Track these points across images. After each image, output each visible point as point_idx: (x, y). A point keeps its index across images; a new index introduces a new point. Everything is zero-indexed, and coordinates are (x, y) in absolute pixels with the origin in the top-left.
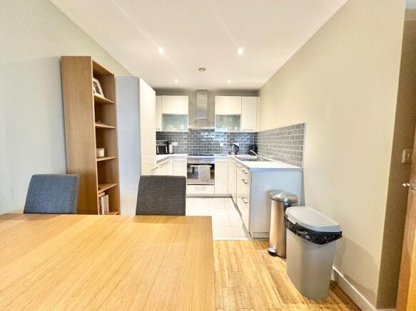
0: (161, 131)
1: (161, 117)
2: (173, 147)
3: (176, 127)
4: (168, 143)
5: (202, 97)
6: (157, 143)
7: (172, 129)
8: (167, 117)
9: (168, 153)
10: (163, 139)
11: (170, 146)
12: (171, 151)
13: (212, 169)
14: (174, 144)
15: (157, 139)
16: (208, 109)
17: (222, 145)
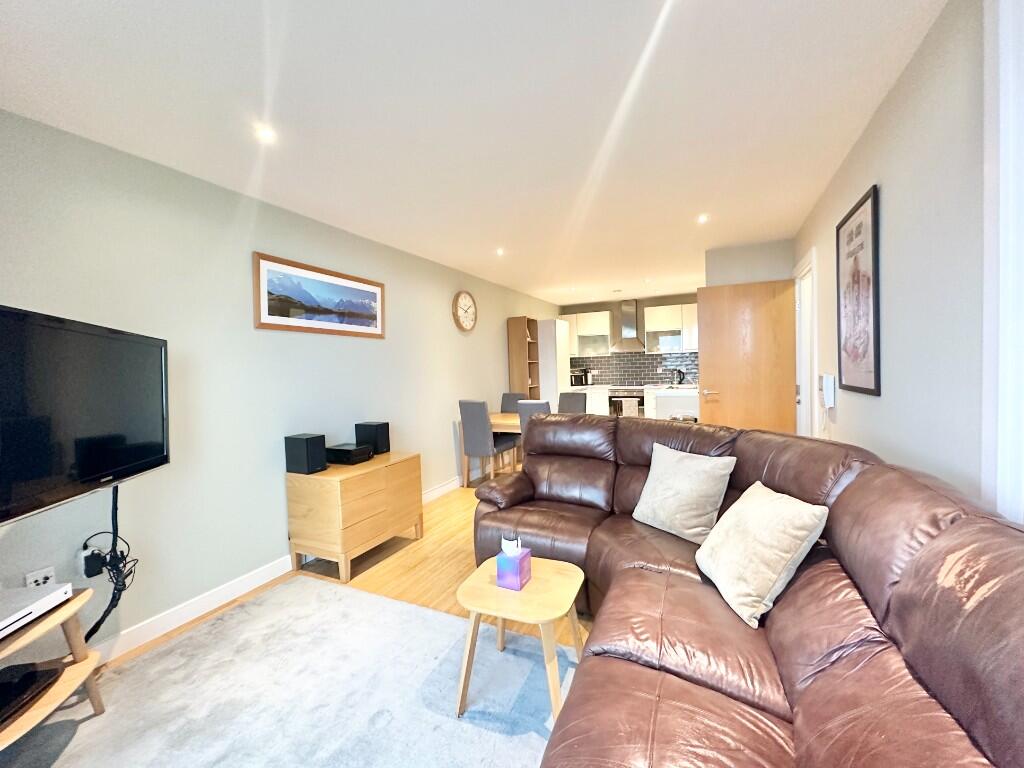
0: (577, 356)
1: (576, 340)
2: (593, 376)
3: (595, 350)
4: (586, 372)
5: (628, 313)
6: (571, 372)
7: (590, 352)
8: (584, 340)
9: (587, 384)
10: (579, 366)
11: (589, 376)
12: (590, 382)
13: (641, 403)
14: (595, 372)
15: (572, 366)
16: (638, 322)
17: (660, 371)
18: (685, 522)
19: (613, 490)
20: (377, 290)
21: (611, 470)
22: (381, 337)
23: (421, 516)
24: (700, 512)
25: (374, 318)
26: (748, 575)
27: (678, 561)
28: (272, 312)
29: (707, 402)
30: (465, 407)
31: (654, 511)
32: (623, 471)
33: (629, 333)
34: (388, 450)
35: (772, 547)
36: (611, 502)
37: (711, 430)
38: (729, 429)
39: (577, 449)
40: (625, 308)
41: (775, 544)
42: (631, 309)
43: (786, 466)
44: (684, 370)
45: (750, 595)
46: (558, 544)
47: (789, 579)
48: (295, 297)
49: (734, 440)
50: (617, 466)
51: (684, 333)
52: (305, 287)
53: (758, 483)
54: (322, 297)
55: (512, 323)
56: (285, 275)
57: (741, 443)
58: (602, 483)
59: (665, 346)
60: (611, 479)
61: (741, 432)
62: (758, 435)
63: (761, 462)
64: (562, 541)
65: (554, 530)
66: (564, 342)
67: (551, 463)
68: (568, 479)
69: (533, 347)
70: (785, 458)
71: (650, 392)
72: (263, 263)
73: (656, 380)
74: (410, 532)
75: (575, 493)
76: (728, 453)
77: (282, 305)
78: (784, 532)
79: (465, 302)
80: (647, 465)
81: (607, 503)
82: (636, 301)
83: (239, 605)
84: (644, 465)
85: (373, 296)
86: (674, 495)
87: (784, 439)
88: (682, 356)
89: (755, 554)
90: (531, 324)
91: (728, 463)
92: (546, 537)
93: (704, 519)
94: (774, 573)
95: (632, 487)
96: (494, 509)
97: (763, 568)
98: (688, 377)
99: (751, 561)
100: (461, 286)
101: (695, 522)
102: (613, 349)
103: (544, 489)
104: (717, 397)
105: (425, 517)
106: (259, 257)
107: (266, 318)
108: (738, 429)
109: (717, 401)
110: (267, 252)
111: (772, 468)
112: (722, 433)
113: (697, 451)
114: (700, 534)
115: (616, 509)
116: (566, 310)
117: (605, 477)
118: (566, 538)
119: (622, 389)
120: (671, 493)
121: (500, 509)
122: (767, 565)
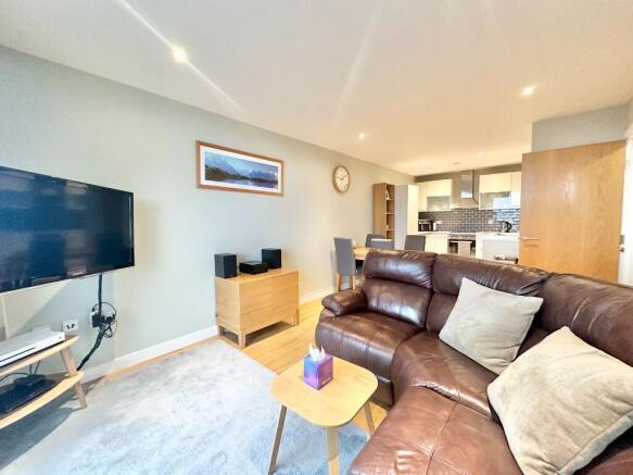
0: (424, 211)
1: (425, 200)
2: (438, 225)
3: (440, 207)
4: (432, 222)
5: (467, 180)
6: (420, 222)
7: (435, 209)
8: (431, 200)
9: (432, 230)
10: (426, 218)
11: (434, 224)
12: (435, 228)
13: (473, 245)
14: (439, 222)
15: (420, 218)
16: (474, 188)
17: (490, 222)
18: (484, 352)
19: (426, 312)
20: (278, 165)
21: (426, 295)
22: (281, 195)
23: (298, 311)
24: (500, 345)
25: (276, 183)
26: (541, 434)
27: (472, 389)
28: (207, 178)
29: (526, 246)
30: (338, 241)
31: (456, 335)
32: (437, 297)
33: (467, 195)
34: (280, 266)
35: (576, 411)
36: (424, 320)
37: (521, 270)
38: (539, 271)
39: (402, 276)
40: (464, 177)
41: (580, 408)
42: (469, 178)
43: (604, 317)
44: (511, 222)
45: (541, 459)
46: (371, 349)
47: (596, 454)
48: (223, 169)
49: (543, 282)
50: (432, 293)
51: (512, 194)
52: (230, 163)
53: (565, 329)
54: (240, 168)
55: (376, 188)
56: (217, 155)
57: (551, 285)
58: (419, 304)
59: (497, 204)
60: (426, 302)
61: (553, 274)
62: (571, 278)
63: (571, 308)
64: (375, 348)
65: (371, 338)
66: (414, 201)
67: (381, 286)
68: (393, 298)
69: (390, 205)
70: (602, 308)
71: (480, 237)
72: (202, 147)
73: (486, 229)
74: (291, 320)
75: (396, 309)
76: (535, 293)
77: (215, 173)
78: (595, 399)
79: (341, 173)
80: (456, 295)
81: (421, 321)
82: (473, 171)
83: (181, 353)
84: (453, 294)
85: (276, 169)
86: (475, 325)
87: (603, 286)
88: (511, 212)
89: (552, 413)
90: (390, 188)
91: (534, 303)
92: (363, 343)
93: (503, 352)
94: (576, 443)
95: (441, 311)
96: (332, 315)
97: (560, 432)
98: (514, 227)
99: (546, 420)
100: (339, 162)
101: (495, 353)
102: (453, 206)
103: (374, 303)
104: (536, 243)
105: (301, 312)
106: (200, 143)
107: (204, 182)
108: (550, 272)
109: (536, 246)
110: (205, 141)
111: (585, 315)
112: (531, 274)
113: (504, 288)
114: (498, 365)
115: (428, 327)
116: (420, 179)
117: (421, 299)
118: (378, 346)
119: (460, 235)
120: (473, 323)
121: (337, 316)
122: (567, 429)
